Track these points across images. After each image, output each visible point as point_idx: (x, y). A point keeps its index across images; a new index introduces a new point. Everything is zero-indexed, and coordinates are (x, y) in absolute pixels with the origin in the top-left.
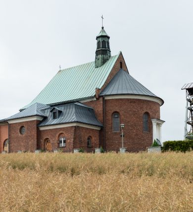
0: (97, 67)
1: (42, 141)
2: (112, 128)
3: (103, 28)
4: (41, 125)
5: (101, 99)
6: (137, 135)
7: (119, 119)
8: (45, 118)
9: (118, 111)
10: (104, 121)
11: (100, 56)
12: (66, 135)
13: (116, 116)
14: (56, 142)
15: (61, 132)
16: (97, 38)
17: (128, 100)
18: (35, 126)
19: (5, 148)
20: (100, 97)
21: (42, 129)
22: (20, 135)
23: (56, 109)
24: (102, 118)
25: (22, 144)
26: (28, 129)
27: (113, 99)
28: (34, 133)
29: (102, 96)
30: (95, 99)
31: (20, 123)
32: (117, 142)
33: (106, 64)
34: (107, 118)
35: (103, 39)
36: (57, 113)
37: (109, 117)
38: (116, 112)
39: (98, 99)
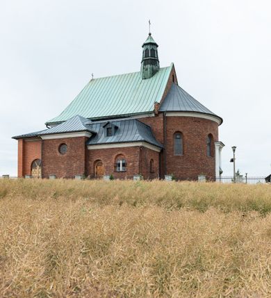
0: (145, 79)
1: (91, 163)
2: (173, 151)
3: (150, 34)
4: (90, 143)
5: (161, 115)
6: (201, 159)
7: (181, 140)
8: (94, 135)
9: (181, 130)
10: (165, 142)
11: (149, 66)
12: (127, 157)
13: (178, 137)
14: (112, 165)
15: (119, 153)
16: (145, 45)
17: (192, 118)
18: (83, 143)
19: (33, 170)
20: (160, 113)
21: (91, 148)
22: (58, 154)
23: (111, 124)
24: (163, 138)
25: (63, 166)
26: (71, 147)
27: (175, 117)
28: (81, 153)
29: (163, 112)
30: (153, 115)
31: (60, 139)
32: (179, 167)
33: (156, 75)
34: (168, 138)
35: (152, 47)
36: (113, 129)
37: (171, 137)
38: (178, 132)
39: (156, 115)
